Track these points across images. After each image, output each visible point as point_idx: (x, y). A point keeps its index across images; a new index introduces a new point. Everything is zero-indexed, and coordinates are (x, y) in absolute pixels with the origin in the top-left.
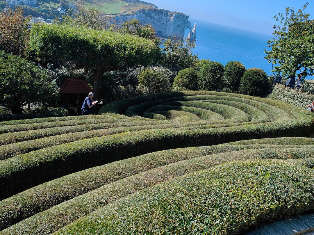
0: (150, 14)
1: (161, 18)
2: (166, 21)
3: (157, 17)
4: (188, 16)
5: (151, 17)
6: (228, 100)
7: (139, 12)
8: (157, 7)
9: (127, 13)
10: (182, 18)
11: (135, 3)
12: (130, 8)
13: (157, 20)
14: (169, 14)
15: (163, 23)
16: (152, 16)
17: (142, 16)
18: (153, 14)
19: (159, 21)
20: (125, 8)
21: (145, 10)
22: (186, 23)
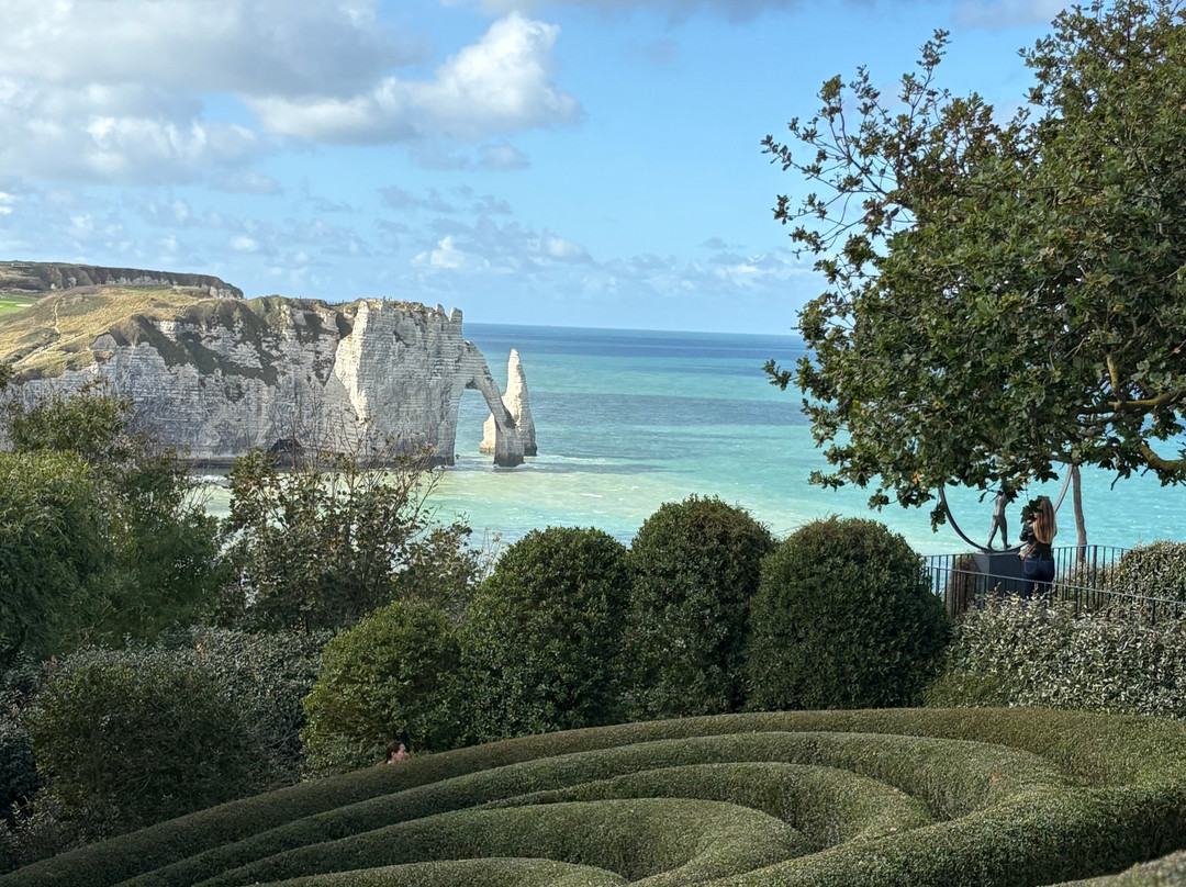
0: (197, 338)
1: (274, 352)
2: (318, 367)
3: (245, 354)
4: (458, 313)
5: (205, 362)
6: (672, 760)
7: (114, 342)
8: (237, 292)
9: (30, 361)
10: (419, 334)
11: (81, 289)
12: (48, 324)
13: (250, 373)
14: (327, 320)
15: (298, 385)
16: (214, 353)
17: (143, 366)
18: (215, 340)
19: (268, 375)
20: (16, 329)
21: (154, 319)
22: (450, 361)
